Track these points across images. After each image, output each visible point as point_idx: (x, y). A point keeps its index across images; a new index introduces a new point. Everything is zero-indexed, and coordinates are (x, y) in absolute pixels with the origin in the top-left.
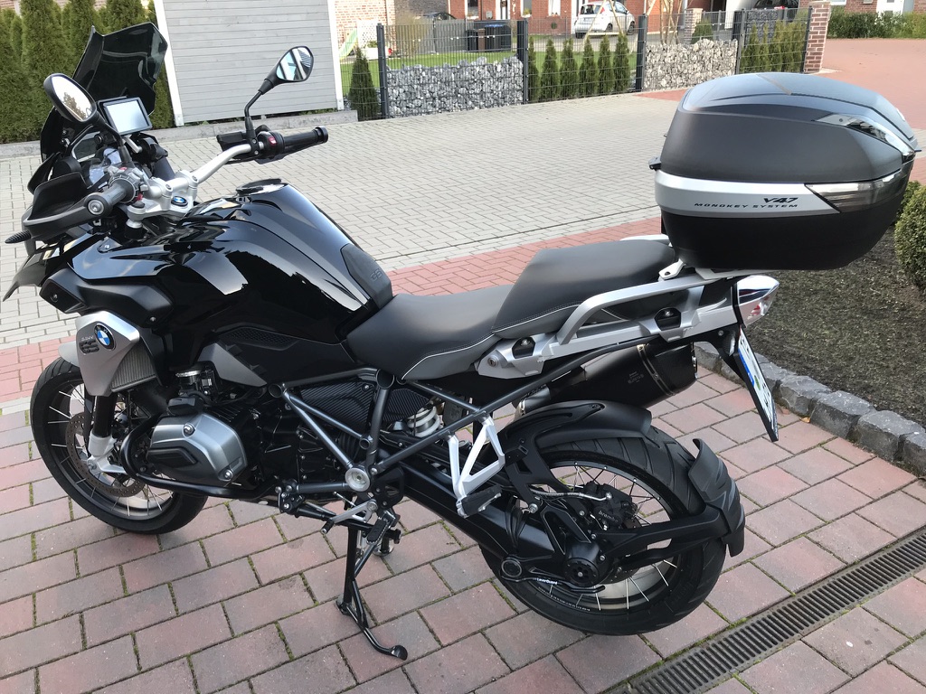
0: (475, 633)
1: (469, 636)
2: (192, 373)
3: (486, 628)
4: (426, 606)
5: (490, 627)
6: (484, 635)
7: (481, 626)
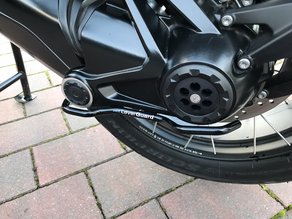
1: (71, 175)
3: (90, 167)
4: (41, 143)
5: (96, 165)
6: (87, 175)
7: (86, 165)
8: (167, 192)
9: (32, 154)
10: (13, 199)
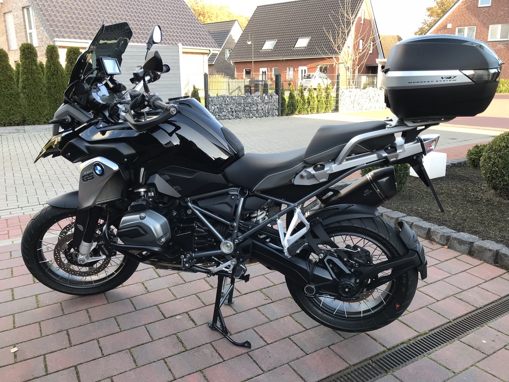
0: (285, 338)
1: (282, 339)
2: (143, 190)
5: (293, 335)
6: (290, 339)
7: (287, 335)
8: (332, 345)
10: (258, 348)
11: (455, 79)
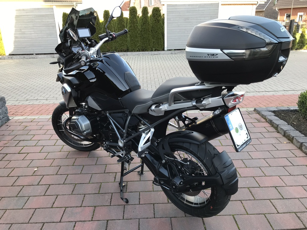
0: (151, 204)
2: (84, 104)
4: (143, 192)
5: (157, 204)
6: (154, 205)
7: (154, 202)
8: (175, 217)
9: (140, 194)
10: (132, 205)
11: (217, 56)
